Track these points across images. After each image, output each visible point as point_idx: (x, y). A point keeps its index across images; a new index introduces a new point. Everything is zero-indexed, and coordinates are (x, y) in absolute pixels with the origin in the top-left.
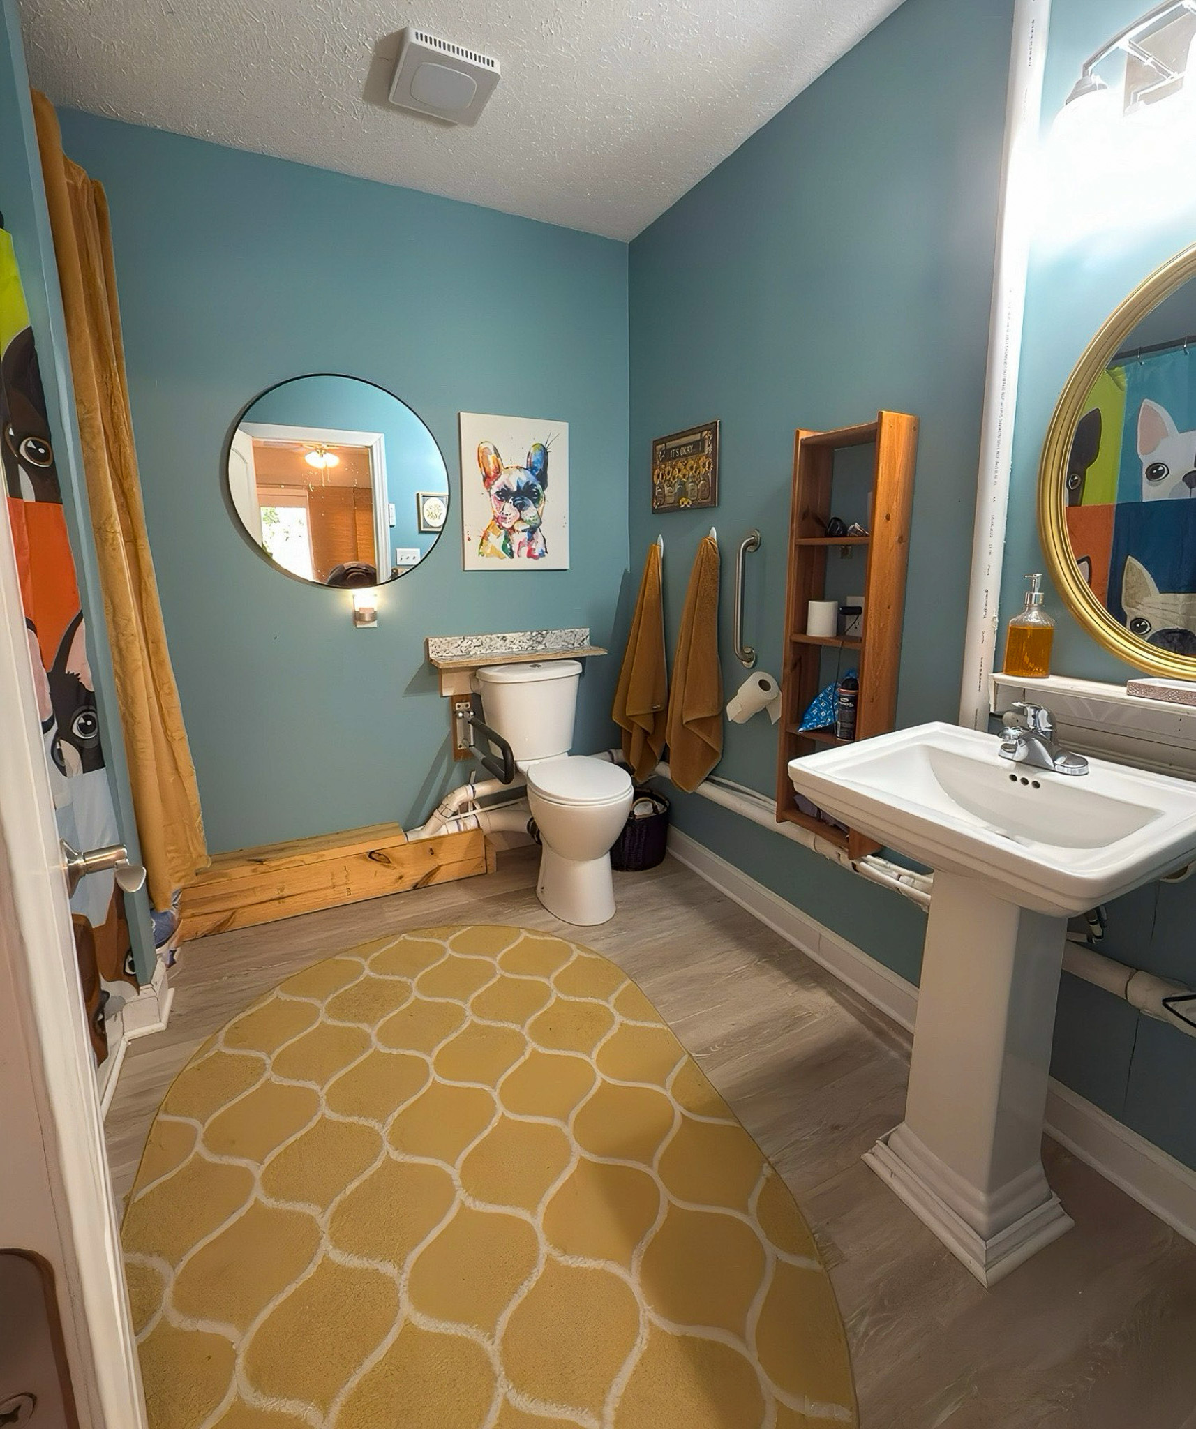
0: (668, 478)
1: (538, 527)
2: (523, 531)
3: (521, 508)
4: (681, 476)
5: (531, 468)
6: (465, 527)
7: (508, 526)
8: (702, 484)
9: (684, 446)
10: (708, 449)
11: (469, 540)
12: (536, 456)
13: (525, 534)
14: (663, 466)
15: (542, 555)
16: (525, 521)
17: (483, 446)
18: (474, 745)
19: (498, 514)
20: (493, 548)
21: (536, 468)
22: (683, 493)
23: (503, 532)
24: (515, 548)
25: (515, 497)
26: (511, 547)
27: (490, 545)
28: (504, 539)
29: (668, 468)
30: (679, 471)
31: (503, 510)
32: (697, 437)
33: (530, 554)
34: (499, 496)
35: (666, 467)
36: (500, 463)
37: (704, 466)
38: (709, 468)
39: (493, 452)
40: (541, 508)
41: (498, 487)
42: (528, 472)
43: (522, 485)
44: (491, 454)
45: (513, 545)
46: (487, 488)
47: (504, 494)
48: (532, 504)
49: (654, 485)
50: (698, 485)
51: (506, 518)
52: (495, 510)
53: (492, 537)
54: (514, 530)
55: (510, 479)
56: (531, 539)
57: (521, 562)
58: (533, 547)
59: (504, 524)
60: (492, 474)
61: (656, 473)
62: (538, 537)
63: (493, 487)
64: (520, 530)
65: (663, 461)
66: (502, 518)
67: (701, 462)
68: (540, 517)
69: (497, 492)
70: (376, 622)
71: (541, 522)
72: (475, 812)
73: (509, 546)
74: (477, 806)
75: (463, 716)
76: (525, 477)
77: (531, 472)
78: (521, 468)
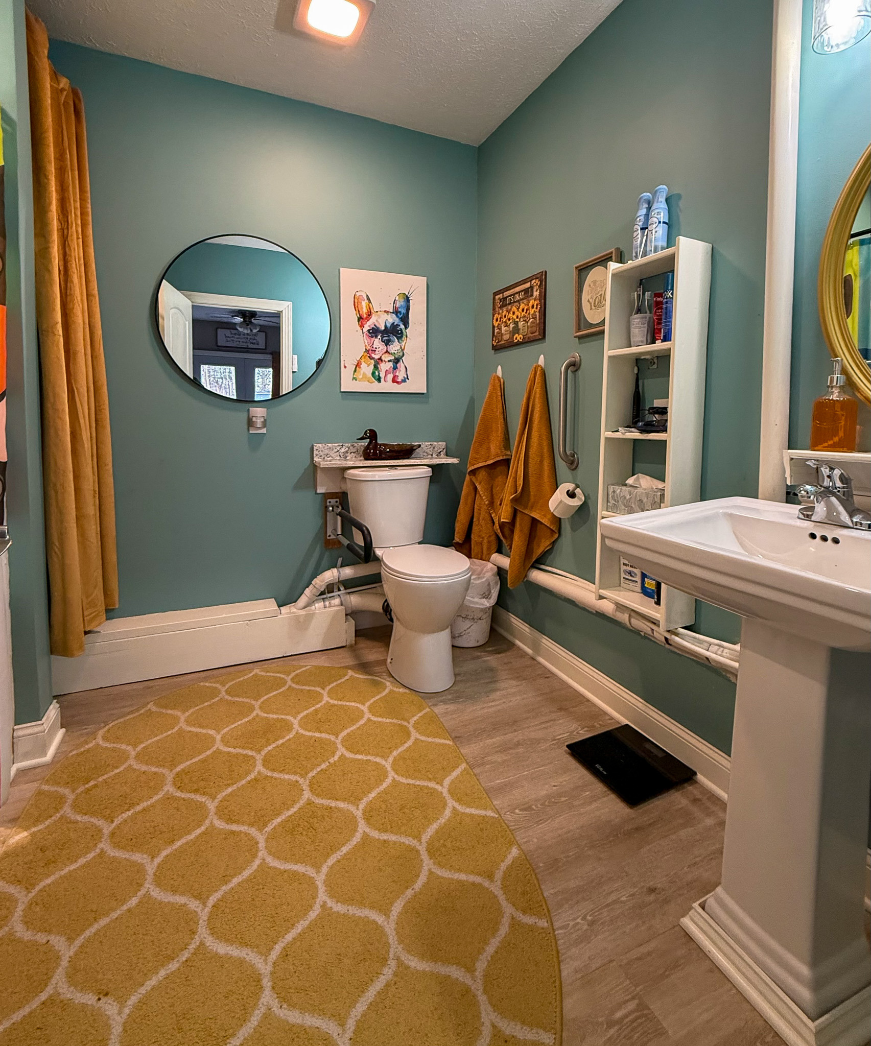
0: (504, 320)
1: (401, 358)
2: (389, 361)
3: (387, 343)
4: (515, 317)
5: (396, 312)
6: (342, 357)
7: (377, 357)
8: (532, 322)
9: (517, 293)
10: (536, 294)
11: (345, 367)
12: (400, 303)
13: (391, 364)
14: (501, 311)
15: (404, 381)
16: (391, 354)
17: (358, 294)
18: (341, 534)
19: (369, 348)
20: (364, 373)
21: (400, 312)
22: (516, 330)
23: (373, 361)
24: (382, 375)
25: (383, 334)
26: (379, 374)
27: (362, 372)
28: (373, 367)
29: (505, 312)
30: (514, 313)
31: (373, 344)
32: (528, 285)
33: (394, 380)
34: (370, 333)
35: (503, 312)
36: (371, 307)
37: (533, 307)
38: (537, 308)
39: (366, 298)
40: (403, 344)
41: (369, 326)
42: (394, 315)
43: (389, 325)
44: (364, 300)
45: (381, 373)
46: (361, 327)
47: (374, 332)
48: (396, 340)
49: (494, 327)
50: (527, 322)
51: (375, 351)
52: (366, 344)
53: (363, 365)
54: (382, 361)
55: (379, 320)
56: (395, 368)
57: (387, 386)
58: (397, 374)
59: (373, 355)
60: (365, 316)
61: (495, 318)
62: (401, 365)
63: (365, 326)
64: (386, 360)
65: (501, 307)
66: (372, 350)
67: (530, 305)
68: (403, 350)
69: (369, 331)
70: (265, 429)
71: (403, 355)
72: (339, 593)
73: (377, 373)
74: (342, 588)
75: (333, 510)
76: (392, 319)
77: (396, 315)
78: (388, 312)
